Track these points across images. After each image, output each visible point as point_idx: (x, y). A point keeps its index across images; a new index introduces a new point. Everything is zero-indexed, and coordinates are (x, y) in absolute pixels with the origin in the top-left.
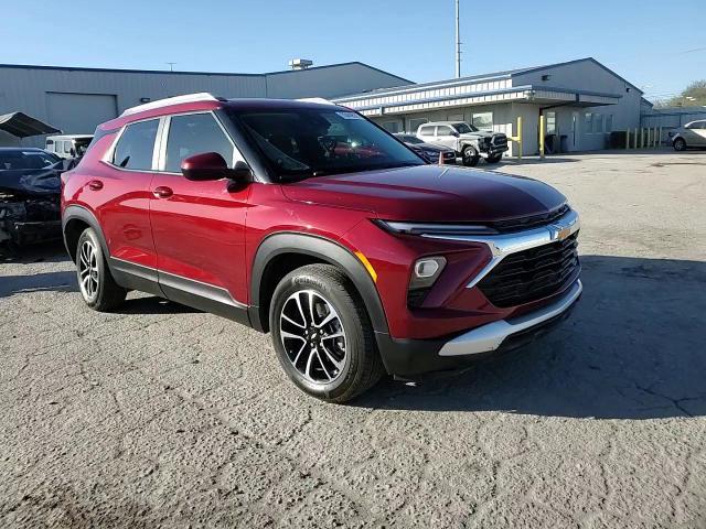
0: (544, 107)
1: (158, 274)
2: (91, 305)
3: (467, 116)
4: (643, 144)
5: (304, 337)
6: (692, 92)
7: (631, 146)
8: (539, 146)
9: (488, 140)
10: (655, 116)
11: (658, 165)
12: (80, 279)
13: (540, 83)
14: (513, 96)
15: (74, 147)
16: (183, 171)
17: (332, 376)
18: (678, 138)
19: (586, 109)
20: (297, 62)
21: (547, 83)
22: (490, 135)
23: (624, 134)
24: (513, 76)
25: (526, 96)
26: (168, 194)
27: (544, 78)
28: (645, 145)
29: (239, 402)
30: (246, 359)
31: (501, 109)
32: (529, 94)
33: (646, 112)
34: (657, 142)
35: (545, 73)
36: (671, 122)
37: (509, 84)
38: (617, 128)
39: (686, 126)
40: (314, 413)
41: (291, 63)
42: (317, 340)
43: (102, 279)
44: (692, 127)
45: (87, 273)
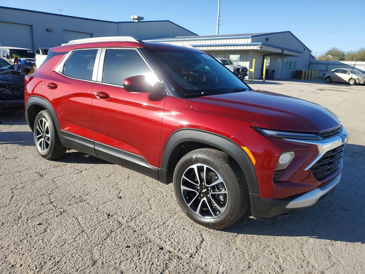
0: (264, 55)
1: (94, 144)
2: (44, 156)
3: (227, 56)
4: (309, 78)
5: (198, 190)
6: (330, 53)
7: (304, 79)
8: (262, 75)
9: (238, 69)
10: (316, 64)
11: (321, 90)
12: (36, 140)
13: (265, 42)
14: (252, 48)
15: (9, 54)
16: (124, 85)
17: (215, 215)
18: (328, 77)
19: (284, 58)
20: (136, 17)
21: (268, 42)
22: (240, 67)
23: (301, 72)
24: (252, 37)
25: (258, 48)
26: (105, 97)
27: (267, 39)
28: (311, 79)
29: (156, 226)
30: (149, 197)
31: (244, 54)
32: (260, 47)
33: (312, 61)
34: (316, 77)
35: (268, 37)
36: (323, 67)
37: (249, 41)
38: (298, 68)
39: (332, 71)
40: (204, 236)
41: (132, 17)
42: (206, 194)
43: (53, 142)
44: (335, 71)
45: (41, 137)
